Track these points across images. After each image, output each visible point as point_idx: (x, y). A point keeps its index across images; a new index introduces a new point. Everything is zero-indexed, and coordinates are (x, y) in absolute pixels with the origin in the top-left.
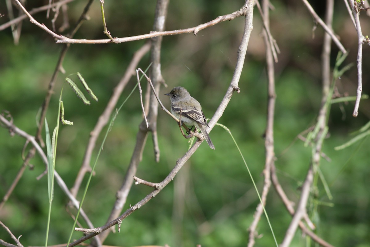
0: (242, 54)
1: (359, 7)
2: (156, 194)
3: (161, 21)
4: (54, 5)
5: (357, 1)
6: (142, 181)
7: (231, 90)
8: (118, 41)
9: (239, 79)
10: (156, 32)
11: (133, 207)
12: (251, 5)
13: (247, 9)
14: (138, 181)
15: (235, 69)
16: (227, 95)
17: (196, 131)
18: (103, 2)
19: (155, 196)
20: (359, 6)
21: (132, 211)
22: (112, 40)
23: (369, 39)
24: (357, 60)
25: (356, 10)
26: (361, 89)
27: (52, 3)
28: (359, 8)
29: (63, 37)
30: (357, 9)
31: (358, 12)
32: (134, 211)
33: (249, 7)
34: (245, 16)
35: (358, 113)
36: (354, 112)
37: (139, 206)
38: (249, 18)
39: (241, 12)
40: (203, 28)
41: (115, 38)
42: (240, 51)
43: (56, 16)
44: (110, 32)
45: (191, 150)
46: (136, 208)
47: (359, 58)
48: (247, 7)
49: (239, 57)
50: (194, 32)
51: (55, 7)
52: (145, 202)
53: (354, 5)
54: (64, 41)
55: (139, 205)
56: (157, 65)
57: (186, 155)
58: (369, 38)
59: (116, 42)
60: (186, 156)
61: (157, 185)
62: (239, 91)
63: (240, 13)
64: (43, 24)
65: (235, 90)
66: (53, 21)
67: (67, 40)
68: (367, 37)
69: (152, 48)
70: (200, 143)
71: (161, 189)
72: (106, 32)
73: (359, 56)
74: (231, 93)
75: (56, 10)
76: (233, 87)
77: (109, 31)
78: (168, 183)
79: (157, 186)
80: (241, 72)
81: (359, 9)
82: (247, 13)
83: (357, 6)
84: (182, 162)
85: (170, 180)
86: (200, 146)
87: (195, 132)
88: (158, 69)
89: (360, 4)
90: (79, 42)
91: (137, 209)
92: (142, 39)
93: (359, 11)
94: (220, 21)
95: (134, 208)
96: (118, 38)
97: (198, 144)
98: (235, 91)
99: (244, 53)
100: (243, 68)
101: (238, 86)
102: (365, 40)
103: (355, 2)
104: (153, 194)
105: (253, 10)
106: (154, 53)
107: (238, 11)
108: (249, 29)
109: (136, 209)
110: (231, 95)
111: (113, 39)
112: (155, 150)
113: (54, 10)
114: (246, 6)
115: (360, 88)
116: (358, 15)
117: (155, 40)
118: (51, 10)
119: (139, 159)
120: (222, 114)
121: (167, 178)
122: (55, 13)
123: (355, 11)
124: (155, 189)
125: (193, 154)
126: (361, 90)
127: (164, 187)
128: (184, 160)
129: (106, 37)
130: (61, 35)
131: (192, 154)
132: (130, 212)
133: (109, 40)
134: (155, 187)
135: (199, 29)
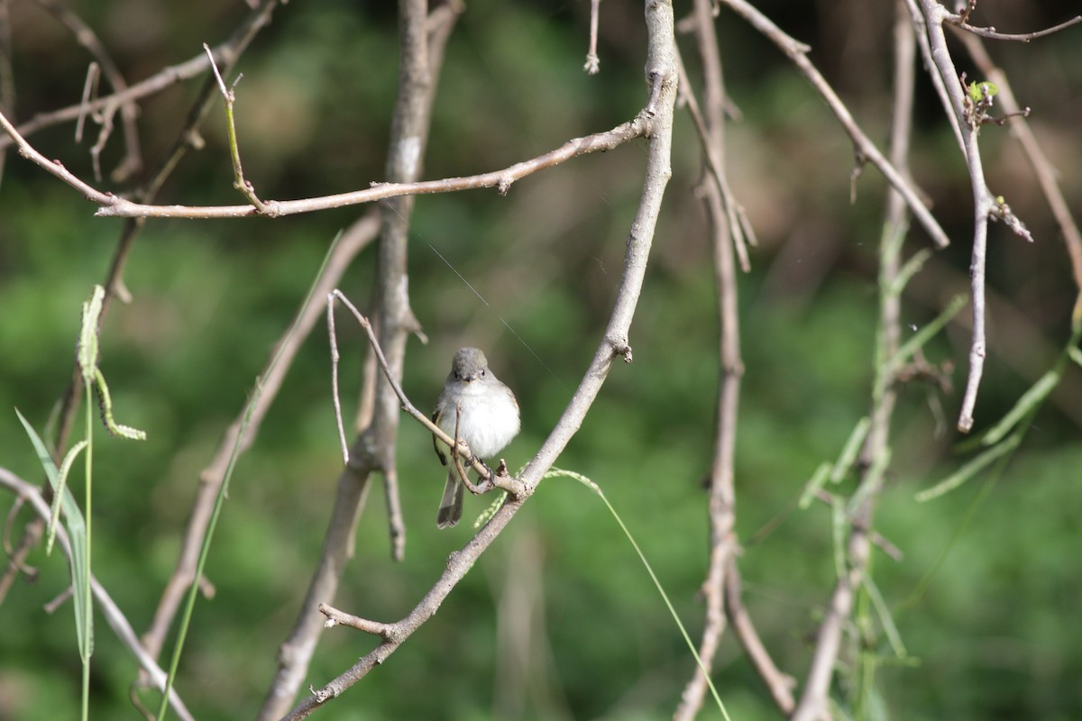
0: (640, 249)
1: (979, 112)
2: (387, 656)
3: (410, 153)
4: (98, 103)
5: (971, 97)
6: (347, 618)
7: (606, 352)
8: (276, 210)
9: (630, 322)
10: (387, 184)
11: (319, 693)
12: (666, 108)
13: (653, 118)
14: (334, 617)
15: (619, 292)
16: (595, 366)
17: (502, 473)
18: (233, 99)
19: (384, 662)
20: (977, 109)
21: (316, 704)
22: (258, 209)
23: (1006, 205)
24: (971, 267)
25: (969, 122)
26: (982, 352)
27: (91, 99)
28: (977, 117)
29: (114, 198)
30: (972, 120)
31: (976, 129)
32: (322, 703)
33: (661, 111)
34: (649, 138)
35: (972, 420)
36: (962, 418)
37: (335, 689)
38: (661, 145)
39: (637, 126)
40: (526, 173)
41: (266, 202)
42: (635, 239)
43: (104, 136)
44: (252, 185)
45: (489, 528)
46: (327, 696)
47: (976, 263)
48: (654, 113)
49: (630, 259)
50: (498, 184)
51: (100, 112)
52: (353, 677)
53: (962, 108)
54: (118, 210)
55: (336, 687)
56: (398, 280)
57: (475, 542)
58: (1006, 202)
59: (270, 215)
60: (475, 545)
61: (388, 629)
62: (630, 356)
63: (634, 130)
64: (58, 161)
65: (618, 353)
66: (96, 150)
67: (126, 207)
68: (1001, 199)
69: (384, 231)
70: (516, 508)
71: (401, 642)
72: (242, 184)
73: (976, 257)
74: (607, 363)
75: (106, 119)
76: (612, 344)
77: (249, 183)
78: (421, 623)
79: (388, 633)
80: (636, 300)
81: (979, 118)
82: (653, 131)
83: (971, 112)
84: (463, 563)
85: (428, 615)
86: (515, 516)
87: (500, 475)
88: (400, 291)
89: (980, 104)
90: (163, 214)
91: (331, 697)
92: (347, 204)
93: (977, 125)
94: (576, 153)
95: (323, 695)
96: (277, 203)
97: (510, 511)
98: (619, 356)
99: (646, 245)
100: (642, 291)
101: (627, 341)
102: (995, 209)
103: (966, 100)
104: (379, 655)
105: (671, 122)
106: (389, 245)
107: (629, 124)
108: (660, 175)
109: (326, 700)
110: (605, 368)
111: (261, 205)
112: (391, 526)
113: (97, 119)
114: (651, 111)
115: (980, 348)
116: (974, 136)
117: (390, 205)
118: (89, 119)
119: (344, 552)
120: (581, 421)
121: (419, 608)
122: (99, 127)
123: (965, 124)
124: (384, 639)
125: (495, 540)
126: (981, 355)
127: (408, 634)
128: (468, 557)
129: (242, 199)
130: (110, 193)
131: (492, 540)
132: (312, 707)
133: (250, 208)
134: (383, 634)
135: (513, 177)
